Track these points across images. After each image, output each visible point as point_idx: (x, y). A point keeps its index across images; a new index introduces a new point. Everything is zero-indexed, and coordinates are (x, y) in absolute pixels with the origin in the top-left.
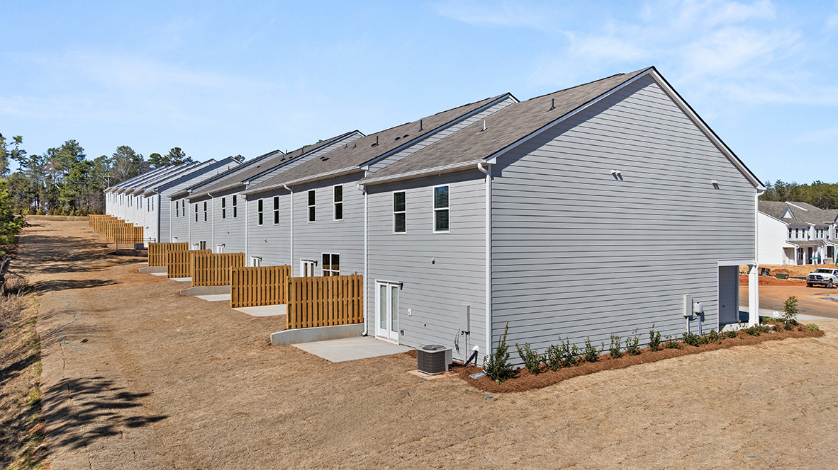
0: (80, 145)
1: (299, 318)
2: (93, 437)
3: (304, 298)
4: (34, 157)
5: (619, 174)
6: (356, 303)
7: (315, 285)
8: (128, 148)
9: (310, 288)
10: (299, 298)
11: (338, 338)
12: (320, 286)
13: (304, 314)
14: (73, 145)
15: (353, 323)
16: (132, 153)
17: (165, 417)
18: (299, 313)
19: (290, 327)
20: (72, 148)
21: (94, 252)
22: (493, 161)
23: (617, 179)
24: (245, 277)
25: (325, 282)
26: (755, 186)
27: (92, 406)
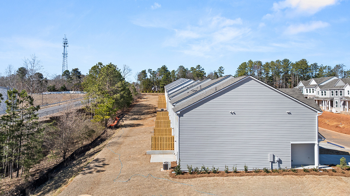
0: (167, 67)
1: (155, 147)
2: (87, 173)
3: (156, 142)
4: (154, 71)
5: (234, 113)
6: (172, 144)
7: (160, 138)
8: (182, 66)
9: (158, 139)
10: (155, 142)
11: (166, 154)
12: (161, 139)
13: (156, 146)
14: (165, 67)
15: (172, 150)
16: (184, 68)
17: (104, 171)
18: (155, 146)
19: (152, 150)
20: (164, 68)
21: (150, 111)
22: (179, 113)
23: (233, 114)
24: (158, 131)
25: (163, 138)
26: (317, 112)
27: (94, 166)
